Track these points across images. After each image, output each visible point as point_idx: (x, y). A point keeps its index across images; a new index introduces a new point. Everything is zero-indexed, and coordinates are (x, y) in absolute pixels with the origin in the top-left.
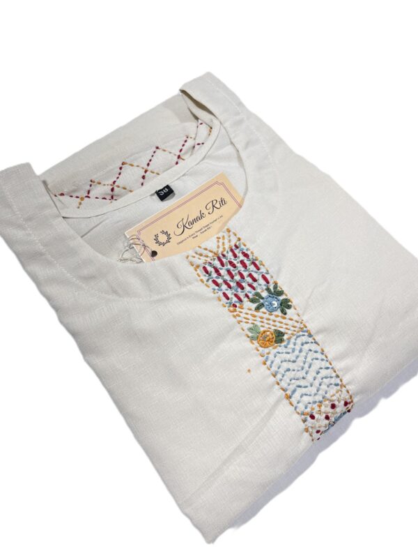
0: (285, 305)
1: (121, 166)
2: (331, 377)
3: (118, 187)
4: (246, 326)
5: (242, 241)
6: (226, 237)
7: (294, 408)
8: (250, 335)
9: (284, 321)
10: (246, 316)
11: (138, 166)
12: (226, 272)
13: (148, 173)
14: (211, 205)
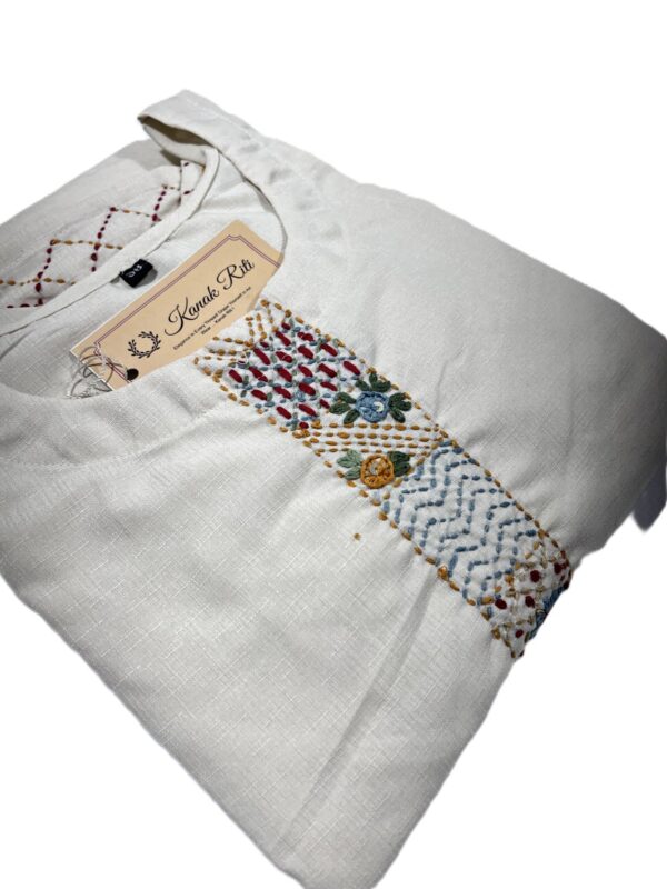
0: (399, 405)
1: (49, 246)
2: (518, 521)
3: (48, 280)
4: (334, 458)
5: (294, 316)
6: (264, 315)
7: (460, 595)
8: (344, 471)
9: (403, 434)
10: (330, 439)
11: (81, 242)
12: (276, 373)
13: (101, 249)
14: (225, 274)
